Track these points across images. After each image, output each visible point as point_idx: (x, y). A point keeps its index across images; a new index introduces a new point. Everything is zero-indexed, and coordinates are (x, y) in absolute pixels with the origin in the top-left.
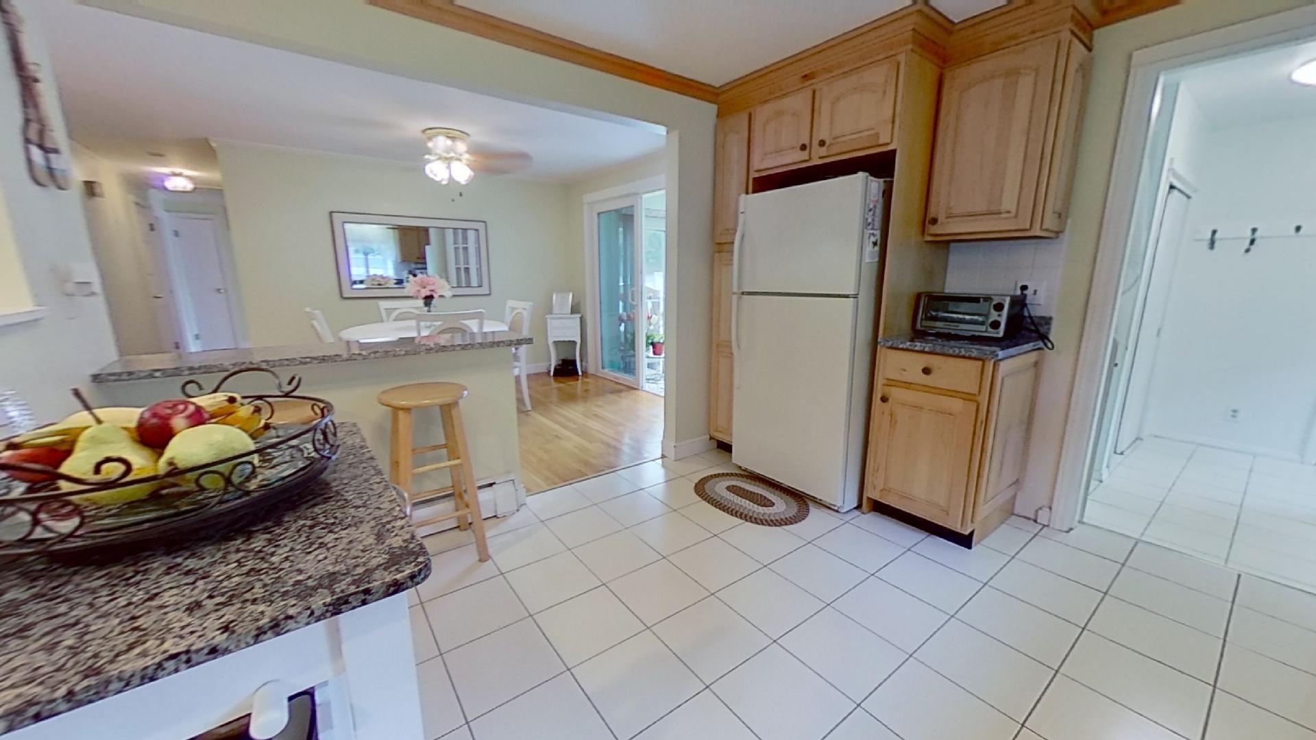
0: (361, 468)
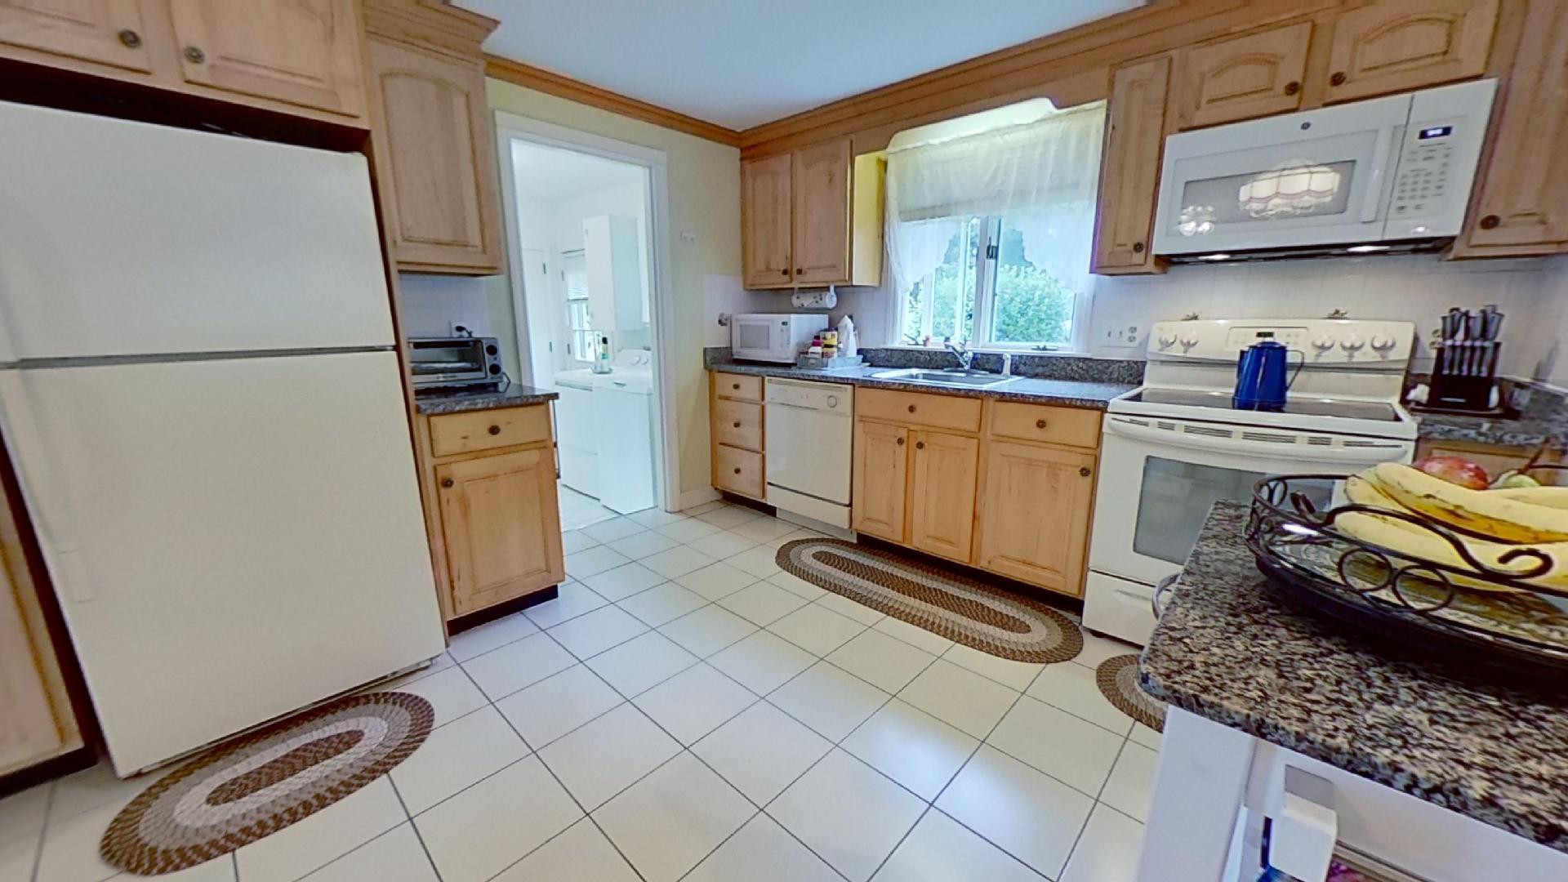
0: (1212, 567)
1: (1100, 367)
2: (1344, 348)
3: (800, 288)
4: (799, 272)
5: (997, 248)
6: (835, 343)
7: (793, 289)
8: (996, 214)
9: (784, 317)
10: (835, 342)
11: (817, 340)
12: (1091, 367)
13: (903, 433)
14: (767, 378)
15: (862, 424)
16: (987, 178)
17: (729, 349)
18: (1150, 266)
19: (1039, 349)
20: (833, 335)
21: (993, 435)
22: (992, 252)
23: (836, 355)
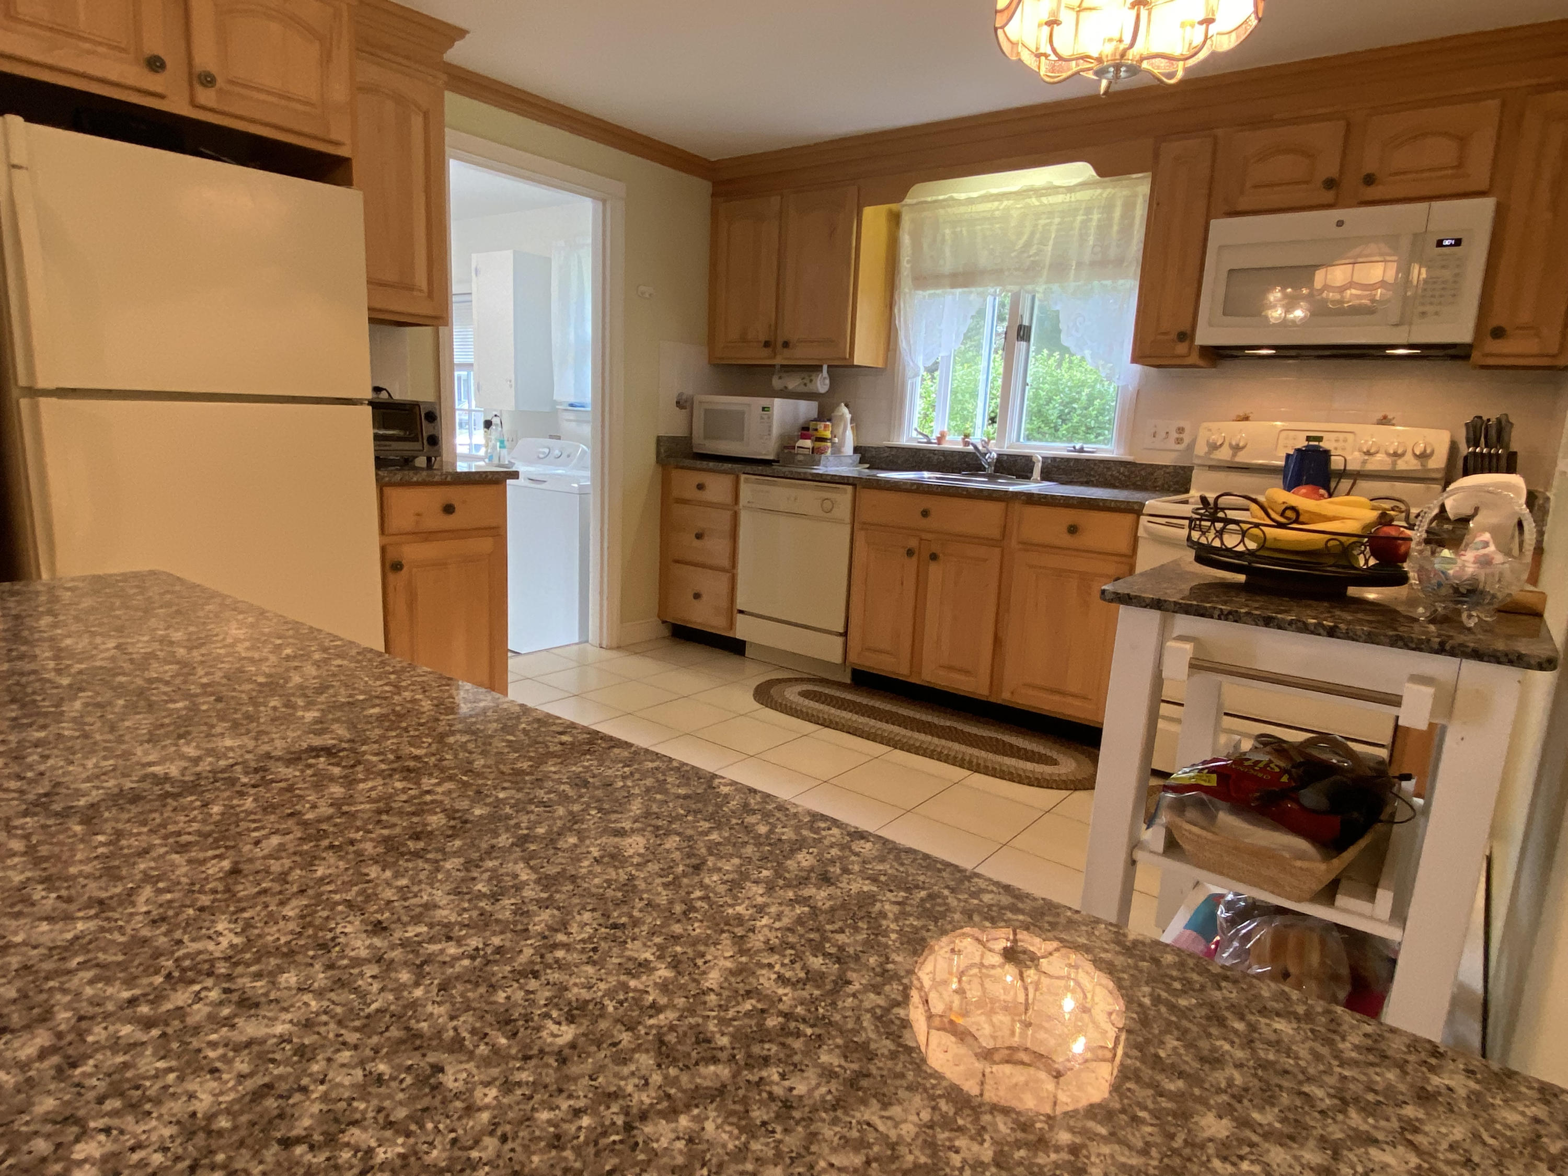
1: (1143, 473)
2: (1388, 454)
3: (782, 366)
4: (786, 345)
5: (1029, 328)
6: (829, 436)
7: (774, 366)
8: (1029, 287)
9: (764, 401)
10: (828, 434)
11: (805, 431)
12: (1132, 472)
13: (913, 543)
14: (743, 477)
15: (863, 533)
16: (1021, 243)
17: (688, 440)
18: (1194, 358)
19: (1075, 450)
20: (826, 426)
21: (1019, 543)
22: (1023, 333)
23: (829, 451)
